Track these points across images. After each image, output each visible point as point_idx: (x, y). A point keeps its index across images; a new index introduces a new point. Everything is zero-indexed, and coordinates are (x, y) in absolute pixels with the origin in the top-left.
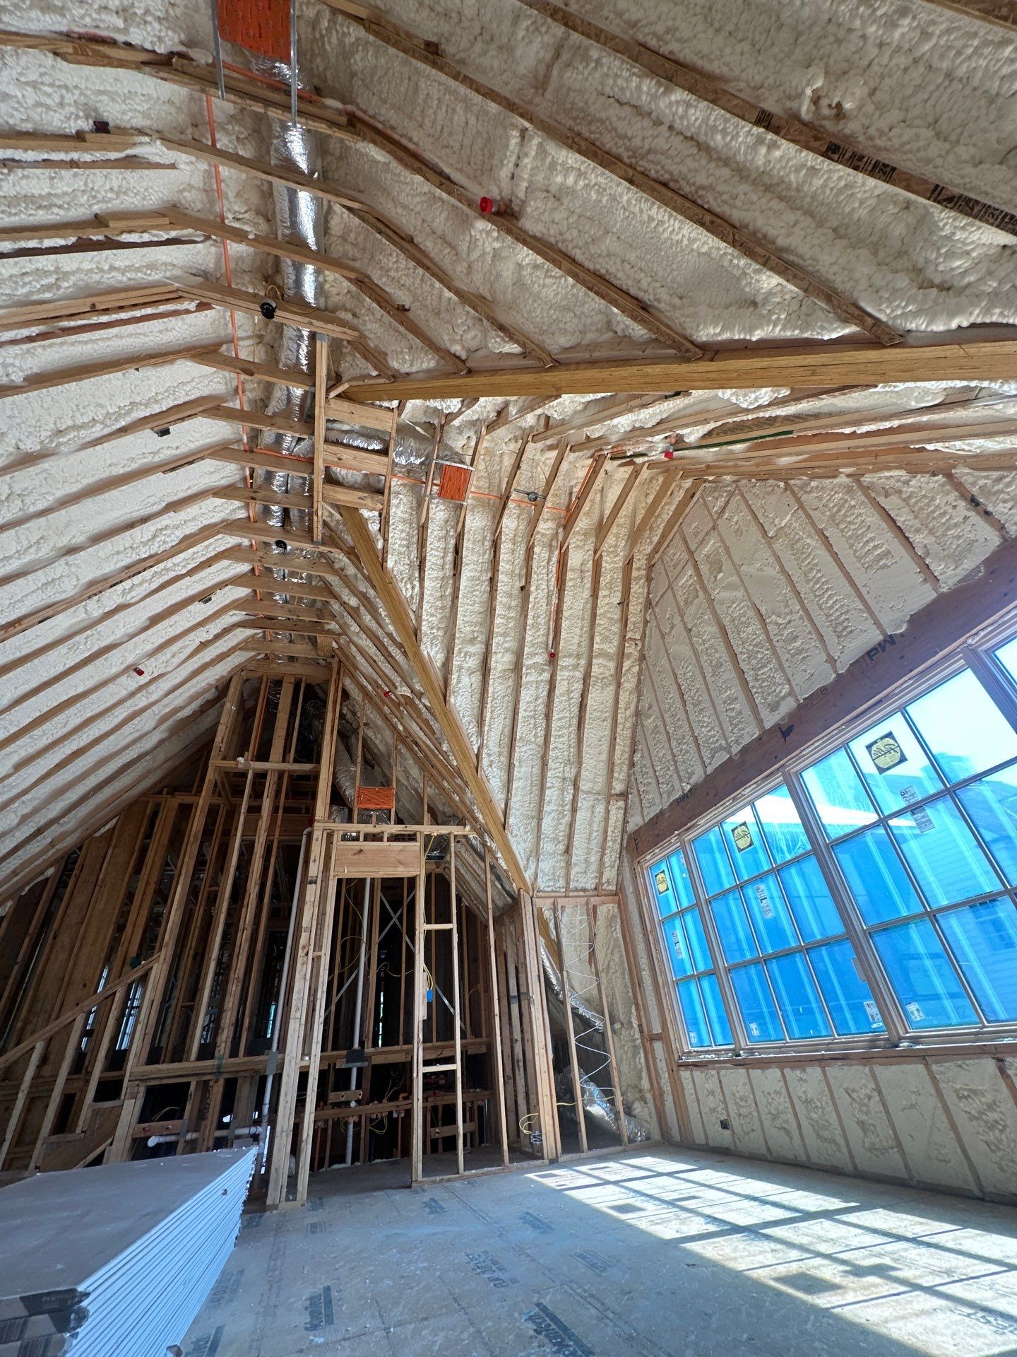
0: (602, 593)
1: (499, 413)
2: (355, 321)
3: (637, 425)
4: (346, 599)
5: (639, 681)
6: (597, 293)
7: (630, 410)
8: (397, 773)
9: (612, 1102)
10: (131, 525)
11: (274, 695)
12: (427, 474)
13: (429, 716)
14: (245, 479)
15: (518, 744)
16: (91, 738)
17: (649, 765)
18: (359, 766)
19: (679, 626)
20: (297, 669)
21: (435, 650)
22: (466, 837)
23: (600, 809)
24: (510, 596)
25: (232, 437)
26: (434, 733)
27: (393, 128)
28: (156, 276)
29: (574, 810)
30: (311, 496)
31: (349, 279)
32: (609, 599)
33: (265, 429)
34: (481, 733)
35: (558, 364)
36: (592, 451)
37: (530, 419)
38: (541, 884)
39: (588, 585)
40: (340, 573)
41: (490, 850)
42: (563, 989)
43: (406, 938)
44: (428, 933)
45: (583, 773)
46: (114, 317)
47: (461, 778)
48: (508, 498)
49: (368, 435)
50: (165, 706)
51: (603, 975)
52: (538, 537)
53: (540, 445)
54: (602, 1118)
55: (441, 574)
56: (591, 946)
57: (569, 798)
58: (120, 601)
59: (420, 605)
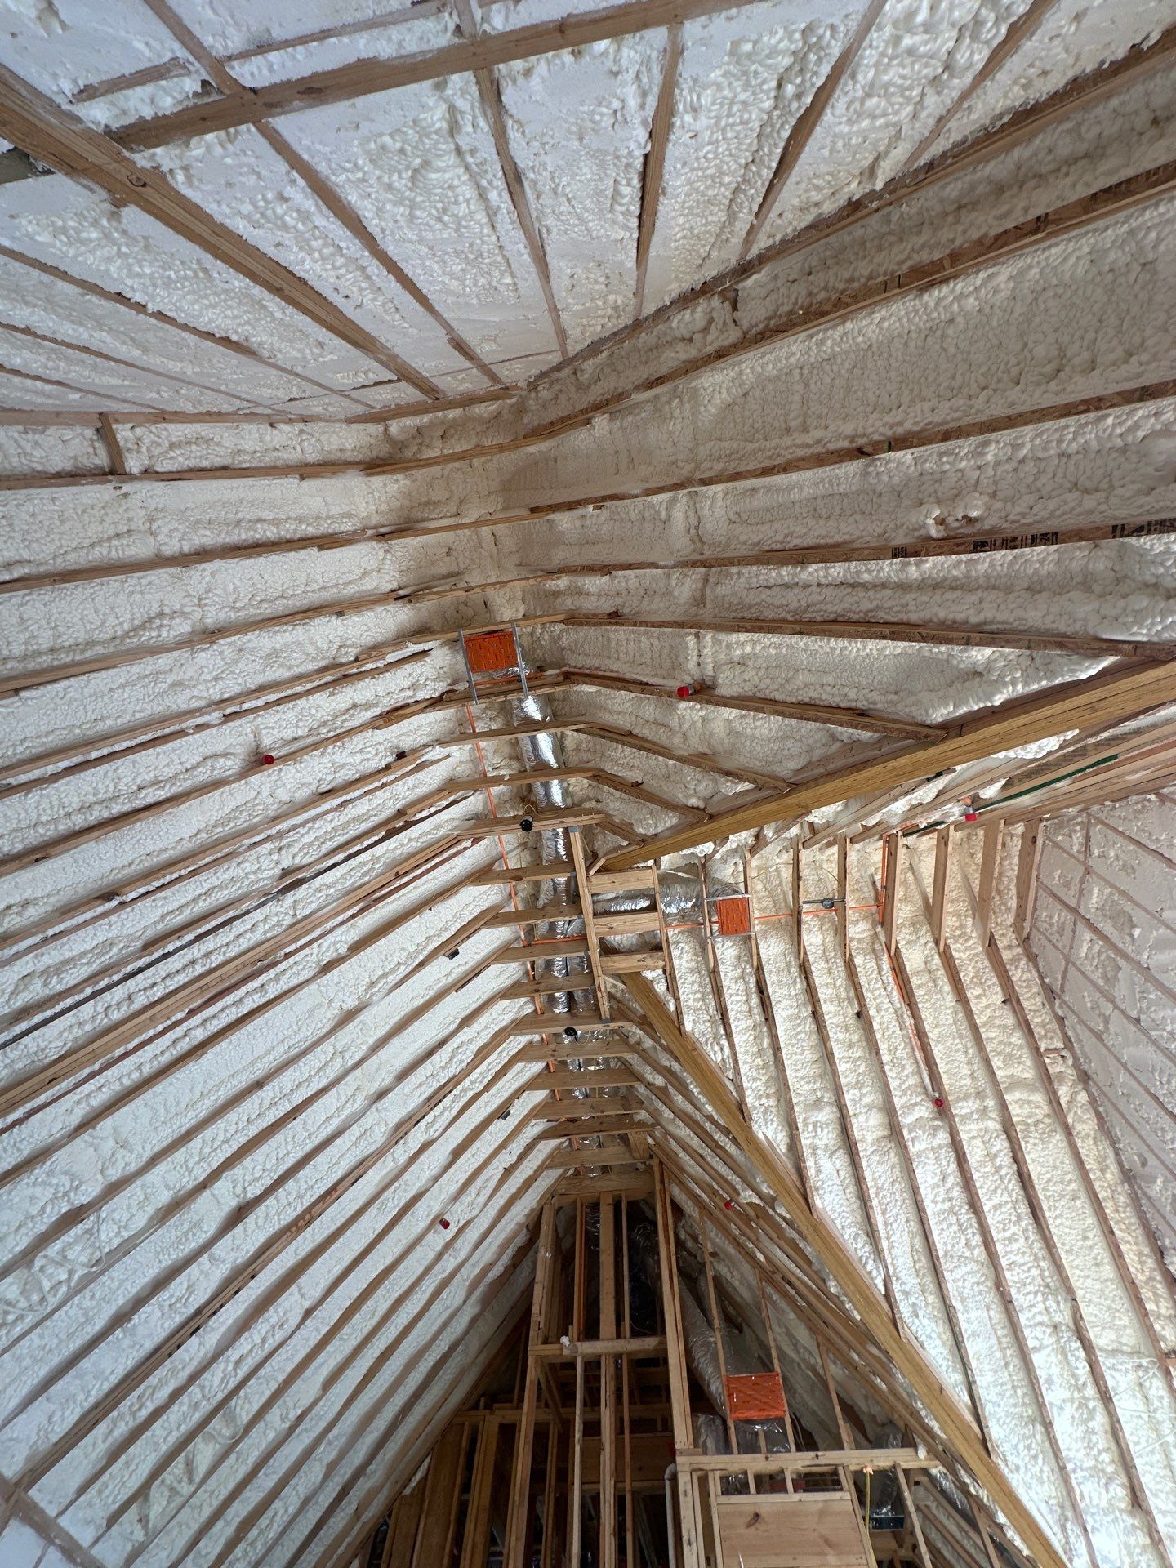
0: (971, 994)
1: (756, 839)
2: (600, 806)
4: (650, 1078)
10: (430, 1053)
11: (593, 1226)
12: (703, 913)
13: (794, 1235)
14: (527, 973)
16: (400, 1328)
18: (718, 1334)
19: (1116, 1017)
20: (613, 1183)
21: (772, 1127)
24: (847, 1029)
25: (512, 937)
26: (809, 1261)
27: (597, 669)
28: (441, 833)
30: (591, 973)
31: (587, 777)
32: (987, 998)
33: (540, 921)
34: (878, 1254)
35: (796, 786)
36: (877, 835)
39: (947, 988)
40: (637, 1048)
41: (978, 1501)
45: (1083, 1308)
48: (799, 913)
49: (633, 896)
50: (474, 1266)
52: (854, 945)
53: (814, 848)
55: (750, 1022)
58: (425, 1138)
59: (737, 1071)
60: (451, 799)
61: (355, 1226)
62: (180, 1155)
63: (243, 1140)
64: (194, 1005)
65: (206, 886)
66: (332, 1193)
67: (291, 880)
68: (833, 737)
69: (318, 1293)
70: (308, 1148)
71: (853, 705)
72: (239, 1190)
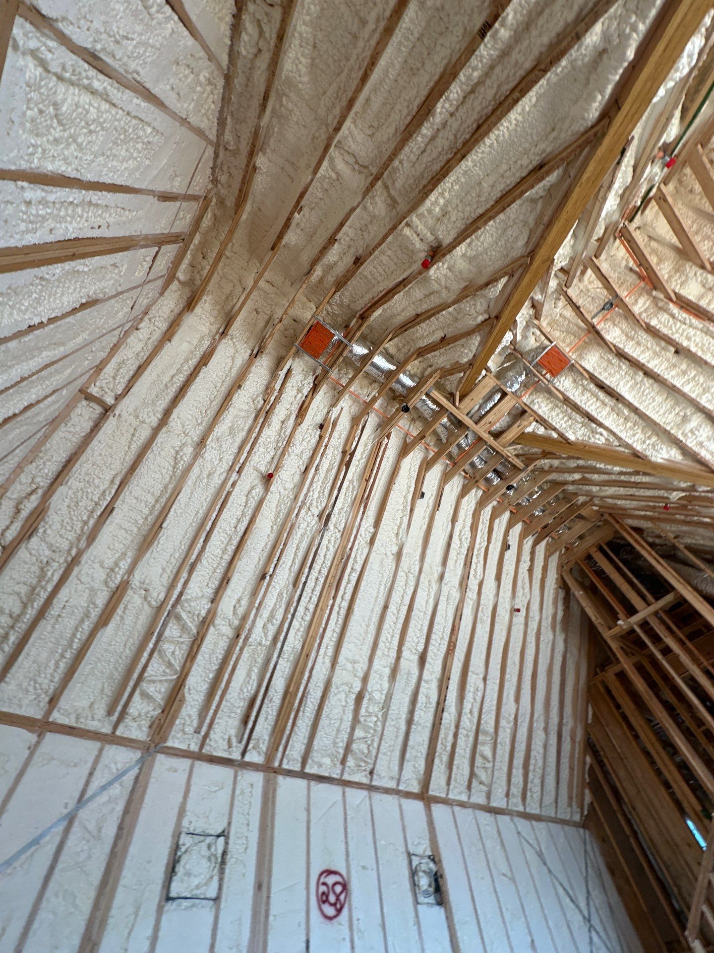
1: (533, 307)
2: (433, 368)
3: (622, 192)
4: (570, 479)
10: (449, 545)
11: (595, 566)
12: (535, 375)
14: (465, 477)
16: (532, 662)
21: (664, 451)
25: (443, 467)
28: (369, 446)
30: (497, 452)
31: (415, 359)
33: (450, 449)
35: (533, 252)
36: (612, 239)
46: (373, 476)
48: (594, 327)
49: (489, 397)
50: (547, 619)
52: (644, 315)
55: (608, 409)
58: (477, 582)
59: (619, 439)
60: (360, 427)
61: (476, 636)
62: (379, 652)
63: (399, 632)
64: (332, 595)
65: (295, 546)
66: (454, 630)
67: (325, 518)
68: (533, 201)
69: (483, 669)
70: (429, 618)
71: (531, 167)
72: (414, 651)
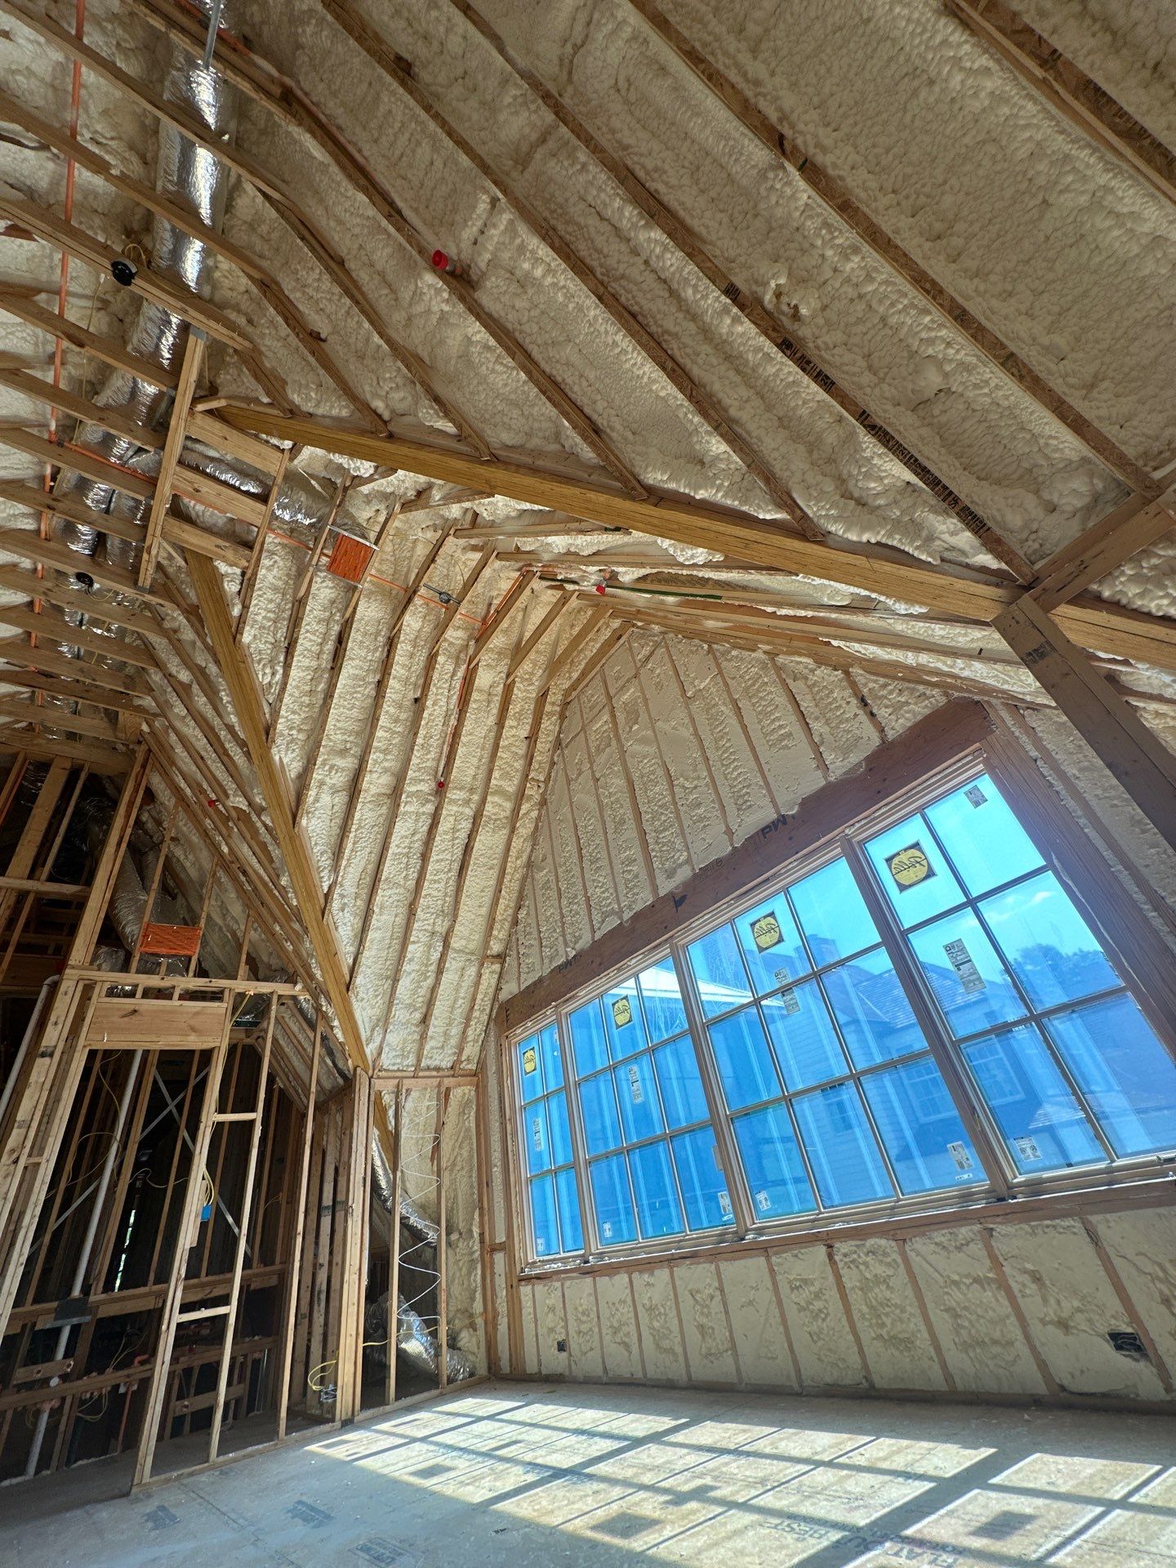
0: (509, 722)
1: (419, 494)
2: (250, 329)
3: (573, 549)
4: (173, 670)
5: (536, 828)
6: (548, 398)
7: (567, 532)
8: (209, 908)
9: (434, 1334)
11: (33, 783)
12: (316, 540)
13: (268, 839)
14: (42, 478)
15: (382, 885)
17: (534, 925)
18: (153, 894)
19: (587, 774)
20: (78, 751)
21: (291, 756)
22: (294, 998)
23: (472, 971)
24: (400, 707)
25: (33, 417)
26: (271, 861)
27: (339, 128)
29: (440, 971)
30: (145, 527)
31: (250, 277)
32: (516, 731)
33: (90, 422)
34: (335, 868)
35: (495, 460)
36: (520, 564)
37: (455, 511)
38: (386, 1061)
39: (495, 711)
40: (172, 635)
41: (325, 1016)
42: (393, 1194)
43: (184, 1133)
44: (220, 1125)
45: (457, 927)
47: (300, 921)
48: (415, 592)
49: (245, 472)
51: (446, 1176)
52: (445, 645)
53: (462, 542)
54: (419, 1356)
55: (314, 664)
56: (436, 1138)
57: (436, 956)
59: (280, 697)
